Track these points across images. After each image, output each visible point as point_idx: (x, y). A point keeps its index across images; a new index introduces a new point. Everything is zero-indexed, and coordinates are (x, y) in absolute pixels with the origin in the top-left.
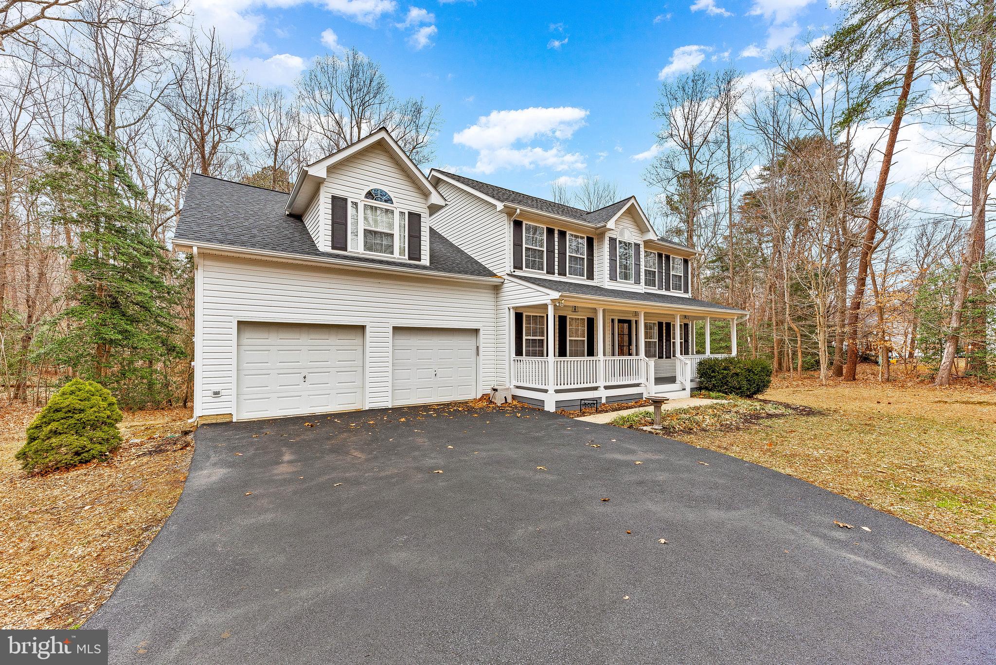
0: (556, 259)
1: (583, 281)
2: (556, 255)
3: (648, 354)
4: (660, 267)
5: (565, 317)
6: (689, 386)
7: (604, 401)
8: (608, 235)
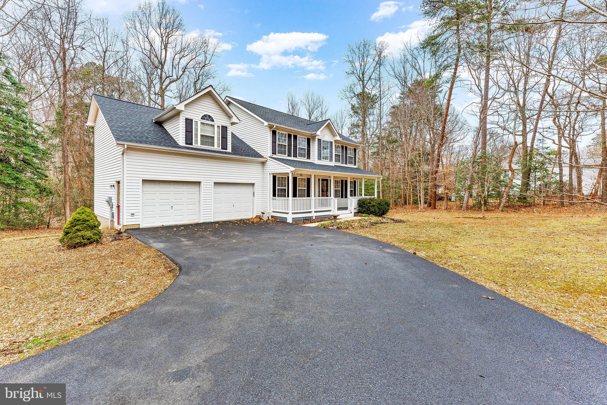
0: (292, 149)
1: (305, 160)
2: (292, 147)
3: (336, 196)
4: (343, 153)
5: (296, 178)
6: (353, 211)
7: (314, 218)
8: (317, 138)
